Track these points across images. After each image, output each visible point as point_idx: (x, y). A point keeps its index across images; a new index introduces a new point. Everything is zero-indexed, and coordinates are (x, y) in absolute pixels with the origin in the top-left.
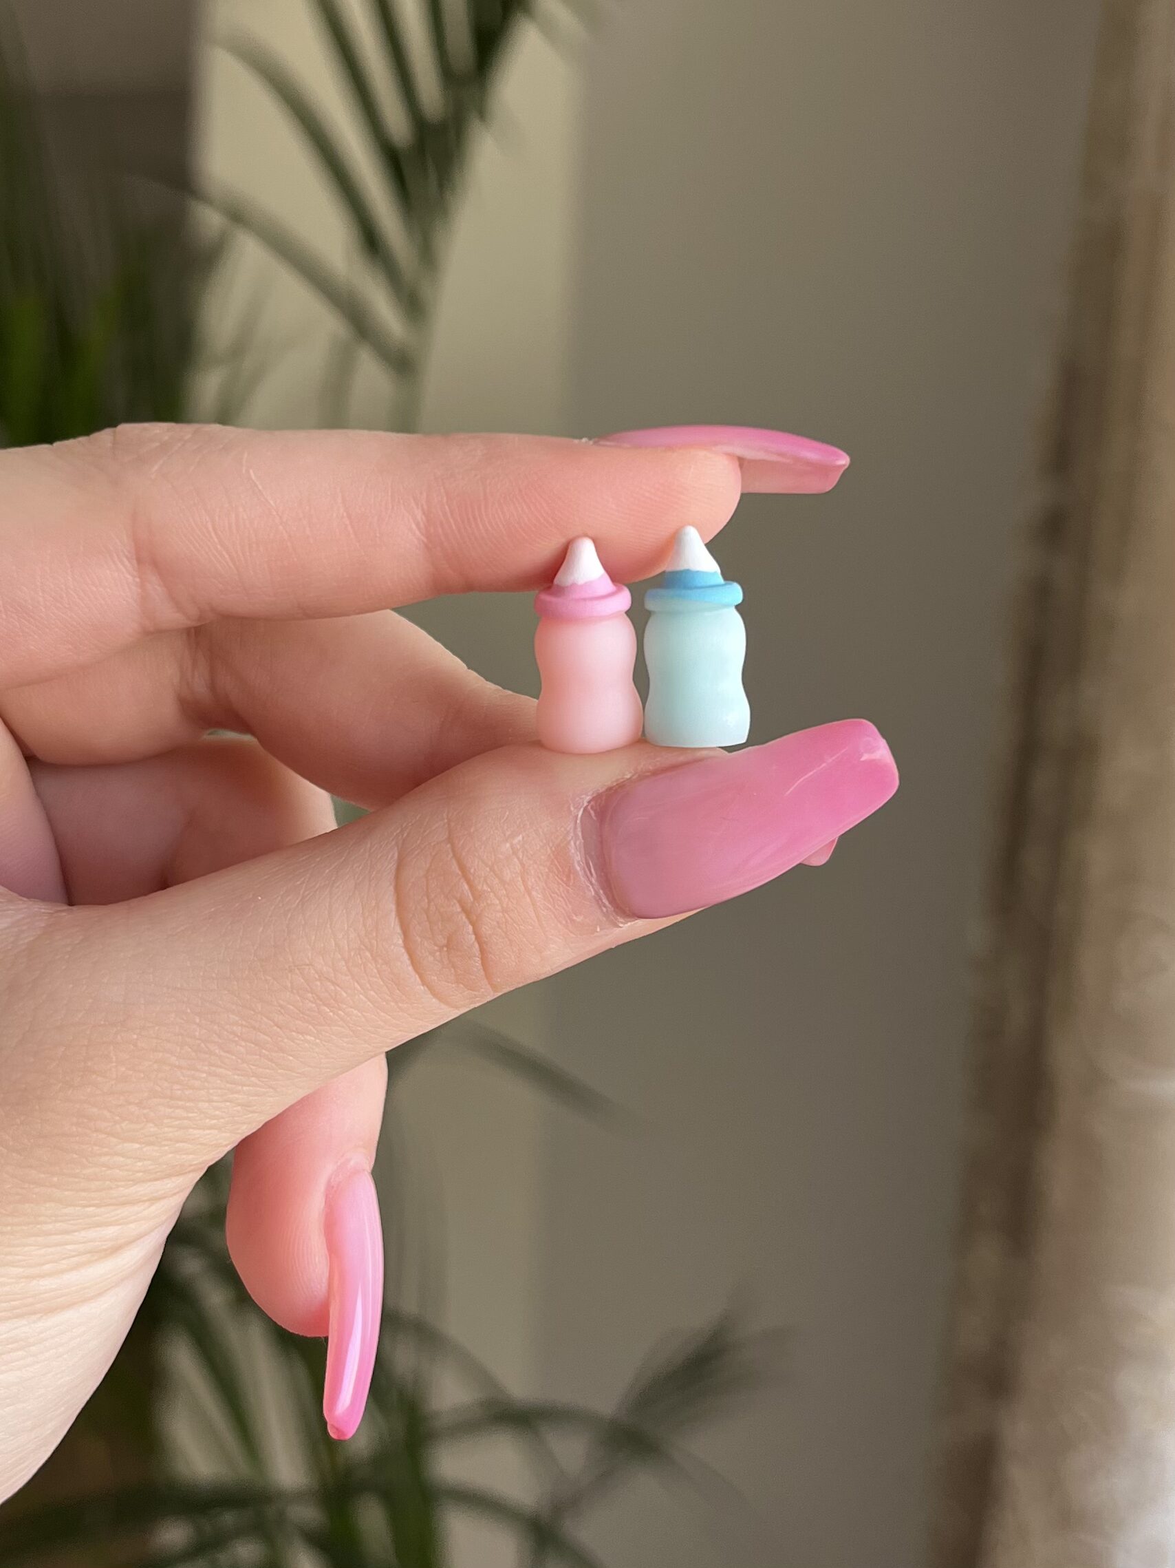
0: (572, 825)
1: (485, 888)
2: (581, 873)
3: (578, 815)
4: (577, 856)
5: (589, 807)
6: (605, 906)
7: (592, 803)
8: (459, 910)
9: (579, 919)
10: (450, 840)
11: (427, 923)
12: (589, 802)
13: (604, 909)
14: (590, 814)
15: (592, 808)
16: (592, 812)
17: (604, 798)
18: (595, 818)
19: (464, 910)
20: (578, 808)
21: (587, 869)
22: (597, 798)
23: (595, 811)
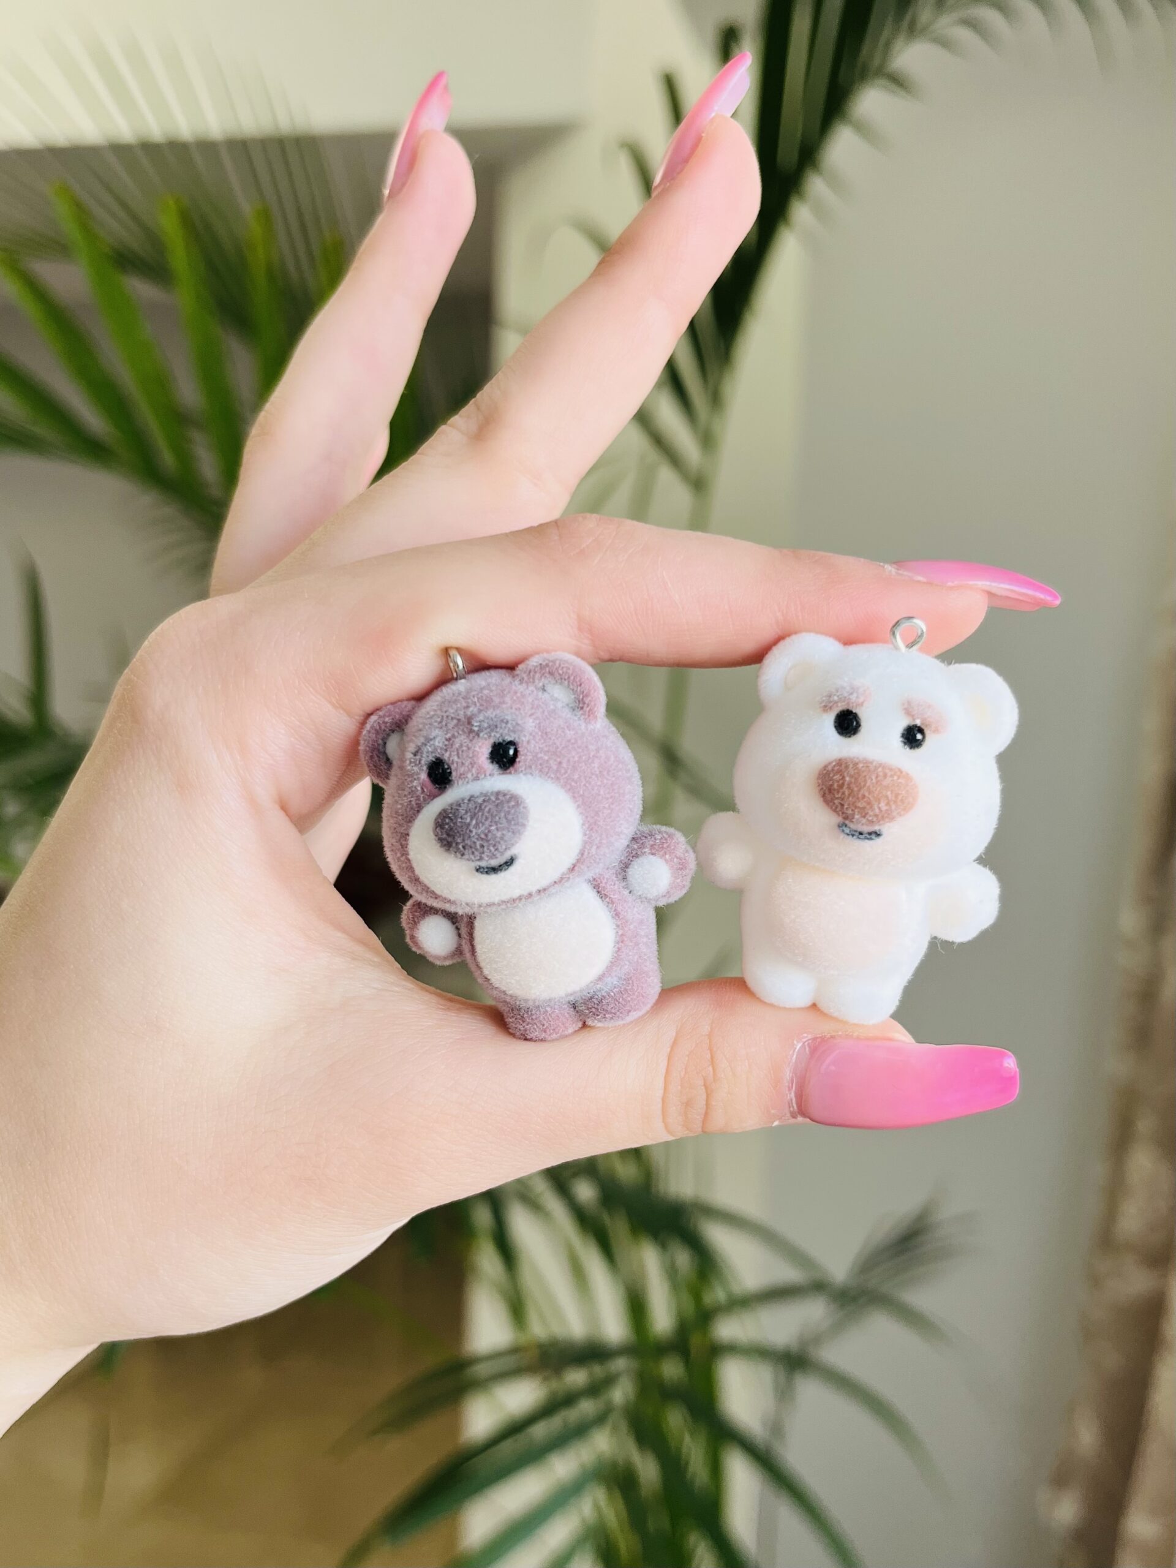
0: (791, 1053)
1: (722, 1076)
2: (787, 1084)
3: (796, 1048)
4: (788, 1074)
5: (806, 1043)
6: (793, 1107)
7: (810, 1041)
8: (703, 1084)
9: (773, 1111)
10: (710, 1035)
11: (679, 1087)
12: (808, 1040)
13: (791, 1109)
14: (805, 1048)
15: (808, 1044)
16: (807, 1049)
17: (819, 1040)
18: (808, 1052)
19: (705, 1085)
20: (798, 1042)
21: (791, 1085)
22: (815, 1039)
23: (810, 1047)
